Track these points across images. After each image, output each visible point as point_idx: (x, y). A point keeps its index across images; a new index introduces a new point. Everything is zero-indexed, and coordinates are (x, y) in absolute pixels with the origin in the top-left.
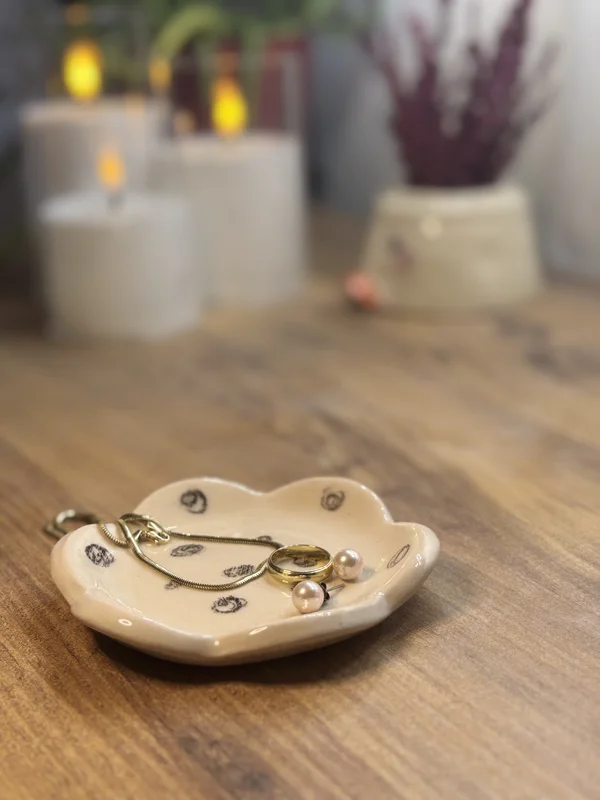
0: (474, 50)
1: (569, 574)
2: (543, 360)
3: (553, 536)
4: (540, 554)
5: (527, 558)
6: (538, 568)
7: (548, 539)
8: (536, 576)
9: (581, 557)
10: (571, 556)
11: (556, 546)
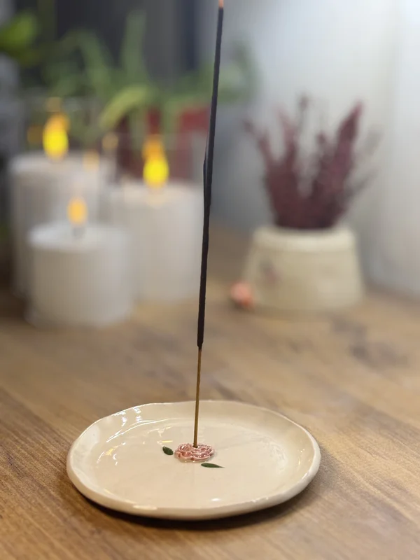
0: (321, 139)
1: (366, 495)
2: (360, 352)
3: (358, 472)
4: (349, 482)
5: (342, 485)
6: (349, 491)
7: (355, 474)
8: (347, 496)
9: (374, 485)
10: (367, 484)
11: (359, 478)
